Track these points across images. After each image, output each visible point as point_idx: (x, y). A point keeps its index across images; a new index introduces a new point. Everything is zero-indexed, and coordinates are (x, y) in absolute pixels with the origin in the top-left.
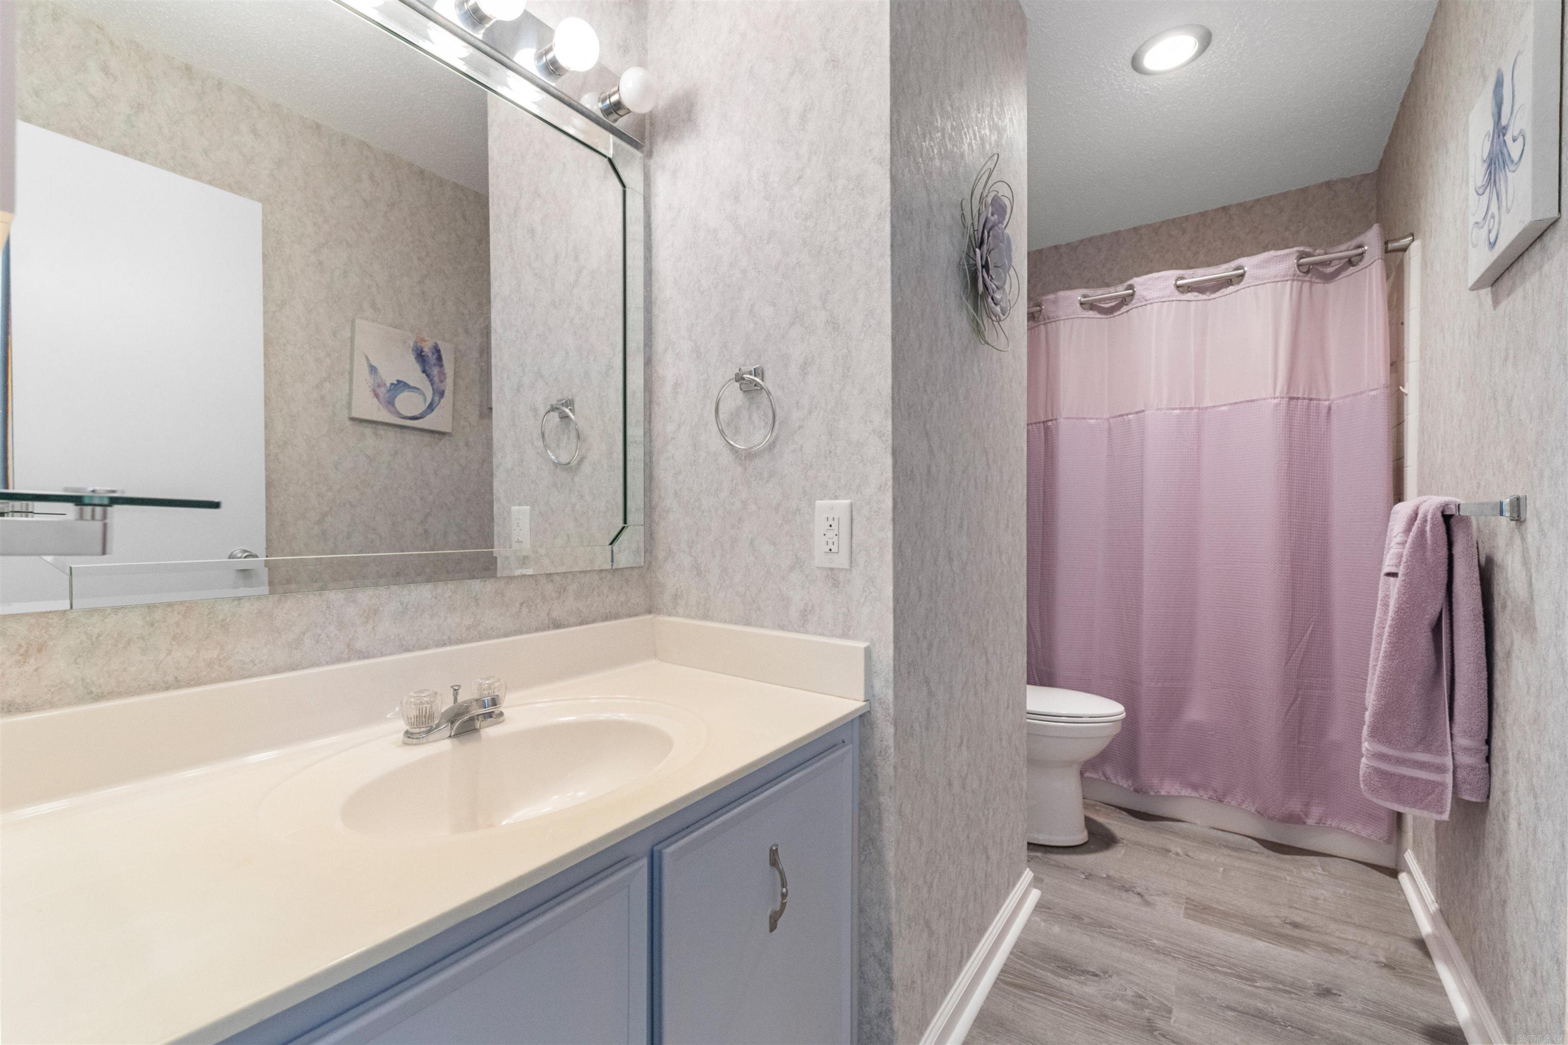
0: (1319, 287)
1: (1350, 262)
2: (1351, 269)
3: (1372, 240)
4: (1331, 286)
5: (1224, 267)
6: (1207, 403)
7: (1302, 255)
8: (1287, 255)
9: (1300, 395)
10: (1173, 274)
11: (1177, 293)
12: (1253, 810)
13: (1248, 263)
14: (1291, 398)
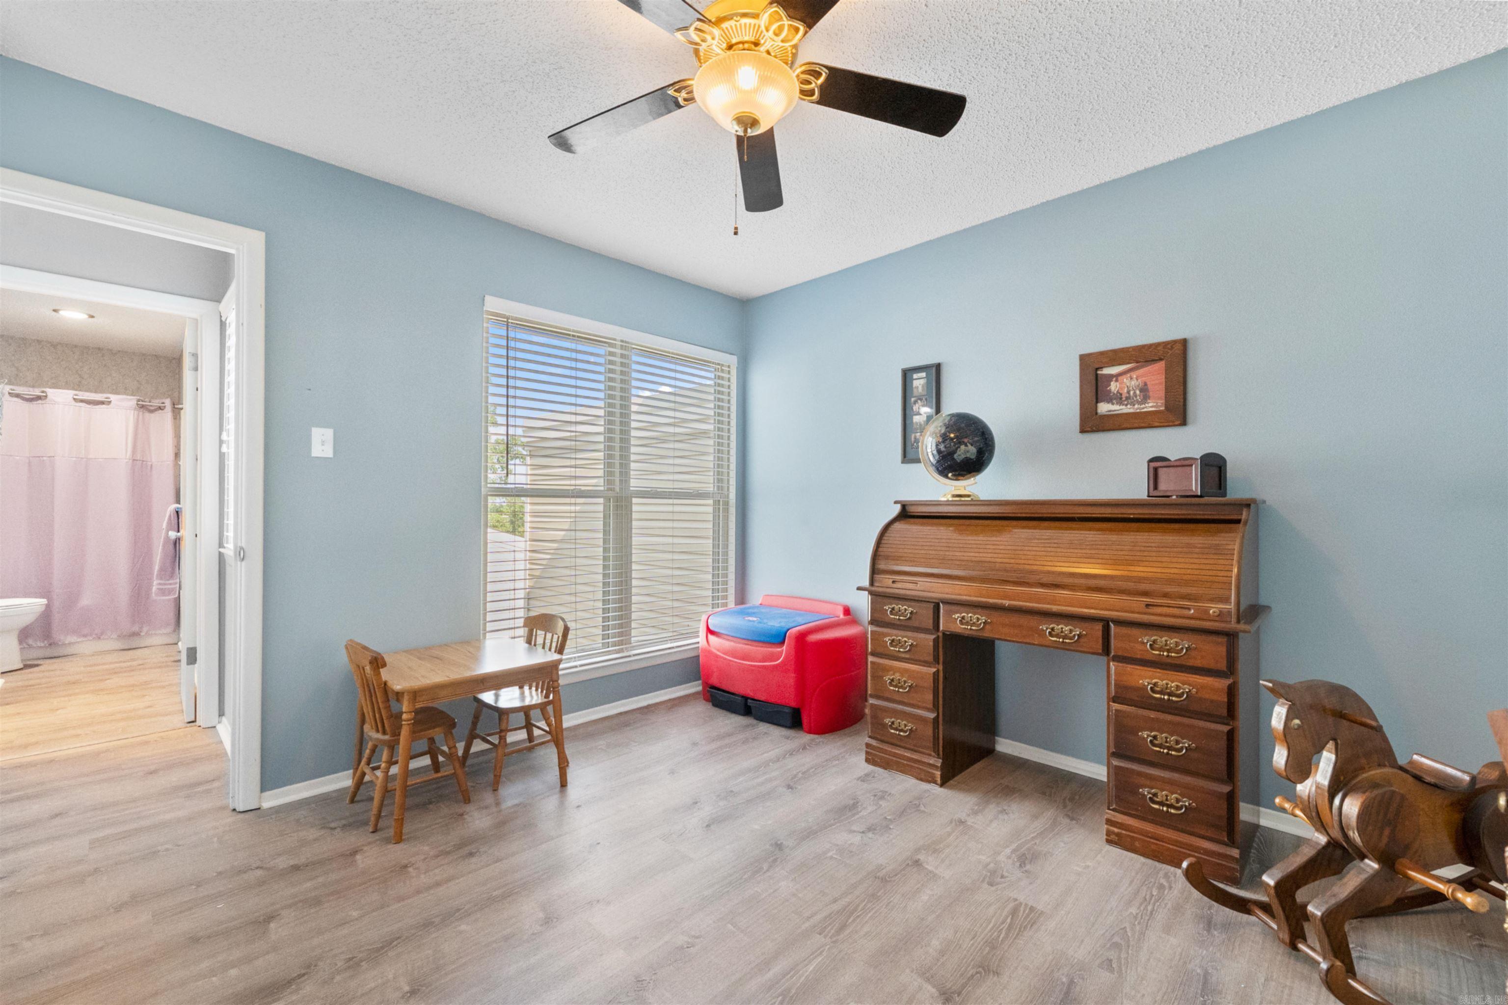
0: (147, 414)
1: (160, 408)
2: (160, 411)
3: (168, 403)
4: (152, 415)
5: (100, 395)
6: (91, 456)
7: (139, 400)
8: (131, 399)
9: (138, 458)
10: (72, 392)
11: (74, 402)
12: (116, 636)
13: (113, 397)
14: (134, 460)
